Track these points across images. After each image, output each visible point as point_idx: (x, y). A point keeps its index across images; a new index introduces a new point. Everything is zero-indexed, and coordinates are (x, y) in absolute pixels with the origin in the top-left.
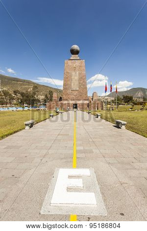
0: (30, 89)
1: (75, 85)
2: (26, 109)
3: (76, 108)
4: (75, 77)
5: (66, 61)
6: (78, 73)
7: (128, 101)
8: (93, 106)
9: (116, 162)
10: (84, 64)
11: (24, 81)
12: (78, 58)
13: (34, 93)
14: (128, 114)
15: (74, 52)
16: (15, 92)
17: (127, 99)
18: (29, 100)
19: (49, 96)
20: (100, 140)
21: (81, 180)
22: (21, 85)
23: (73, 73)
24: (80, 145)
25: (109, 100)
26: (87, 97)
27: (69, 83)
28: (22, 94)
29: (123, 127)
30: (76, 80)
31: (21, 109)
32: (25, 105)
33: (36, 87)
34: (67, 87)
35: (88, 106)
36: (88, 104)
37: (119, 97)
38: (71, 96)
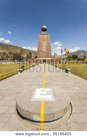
0: (19, 52)
1: (44, 49)
3: (45, 62)
4: (44, 44)
5: (39, 35)
6: (46, 42)
7: (75, 58)
8: (55, 61)
9: (63, 87)
10: (49, 37)
11: (15, 47)
12: (46, 33)
13: (21, 54)
14: (74, 65)
15: (44, 30)
16: (10, 53)
17: (74, 57)
18: (17, 57)
19: (29, 55)
20: (56, 78)
21: (46, 92)
22: (13, 49)
23: (43, 42)
24: (47, 80)
25: (64, 58)
26: (51, 56)
27: (41, 48)
28: (14, 54)
29: (69, 72)
30: (45, 46)
31: (13, 63)
32: (16, 61)
33: (22, 50)
34: (40, 50)
35: (52, 61)
36: (52, 60)
37: (69, 56)
38: (42, 56)
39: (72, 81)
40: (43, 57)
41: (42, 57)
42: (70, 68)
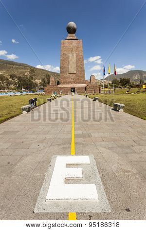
0: (27, 73)
1: (72, 68)
2: (24, 93)
3: (74, 91)
4: (72, 58)
5: (62, 41)
6: (75, 55)
7: (125, 84)
8: (91, 89)
9: (115, 146)
10: (81, 44)
11: (20, 64)
12: (75, 38)
13: (31, 78)
14: (126, 97)
15: (71, 30)
16: (12, 77)
17: (124, 82)
18: (26, 84)
19: (46, 80)
21: (80, 169)
22: (17, 68)
23: (70, 55)
24: (79, 129)
25: (106, 84)
26: (84, 80)
27: (66, 66)
28: (19, 79)
29: (121, 110)
30: (73, 62)
32: (23, 90)
33: (33, 70)
34: (64, 70)
35: (86, 90)
36: (86, 87)
37: (116, 80)
38: (68, 80)
39: (131, 130)
40: (71, 83)
41: (68, 83)
42: (121, 102)
